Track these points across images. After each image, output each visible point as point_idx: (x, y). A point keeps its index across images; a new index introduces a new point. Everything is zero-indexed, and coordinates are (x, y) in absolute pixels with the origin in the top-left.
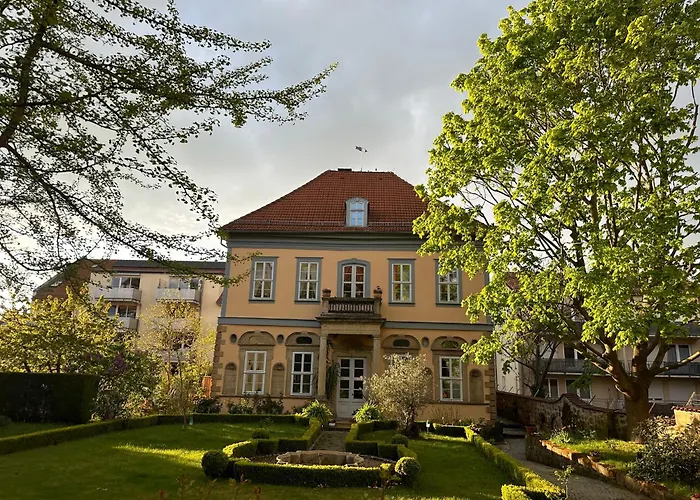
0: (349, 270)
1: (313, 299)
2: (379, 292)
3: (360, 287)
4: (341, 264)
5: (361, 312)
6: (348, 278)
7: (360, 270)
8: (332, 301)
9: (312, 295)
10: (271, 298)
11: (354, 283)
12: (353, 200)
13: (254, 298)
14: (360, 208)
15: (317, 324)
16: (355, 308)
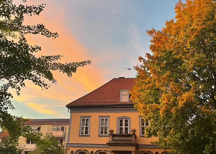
0: (121, 121)
1: (106, 135)
2: (134, 131)
3: (126, 129)
4: (118, 118)
5: (126, 140)
6: (121, 125)
7: (126, 121)
8: (114, 136)
9: (106, 133)
10: (88, 135)
11: (124, 127)
12: (123, 90)
13: (81, 135)
14: (125, 94)
15: (108, 146)
16: (124, 138)
